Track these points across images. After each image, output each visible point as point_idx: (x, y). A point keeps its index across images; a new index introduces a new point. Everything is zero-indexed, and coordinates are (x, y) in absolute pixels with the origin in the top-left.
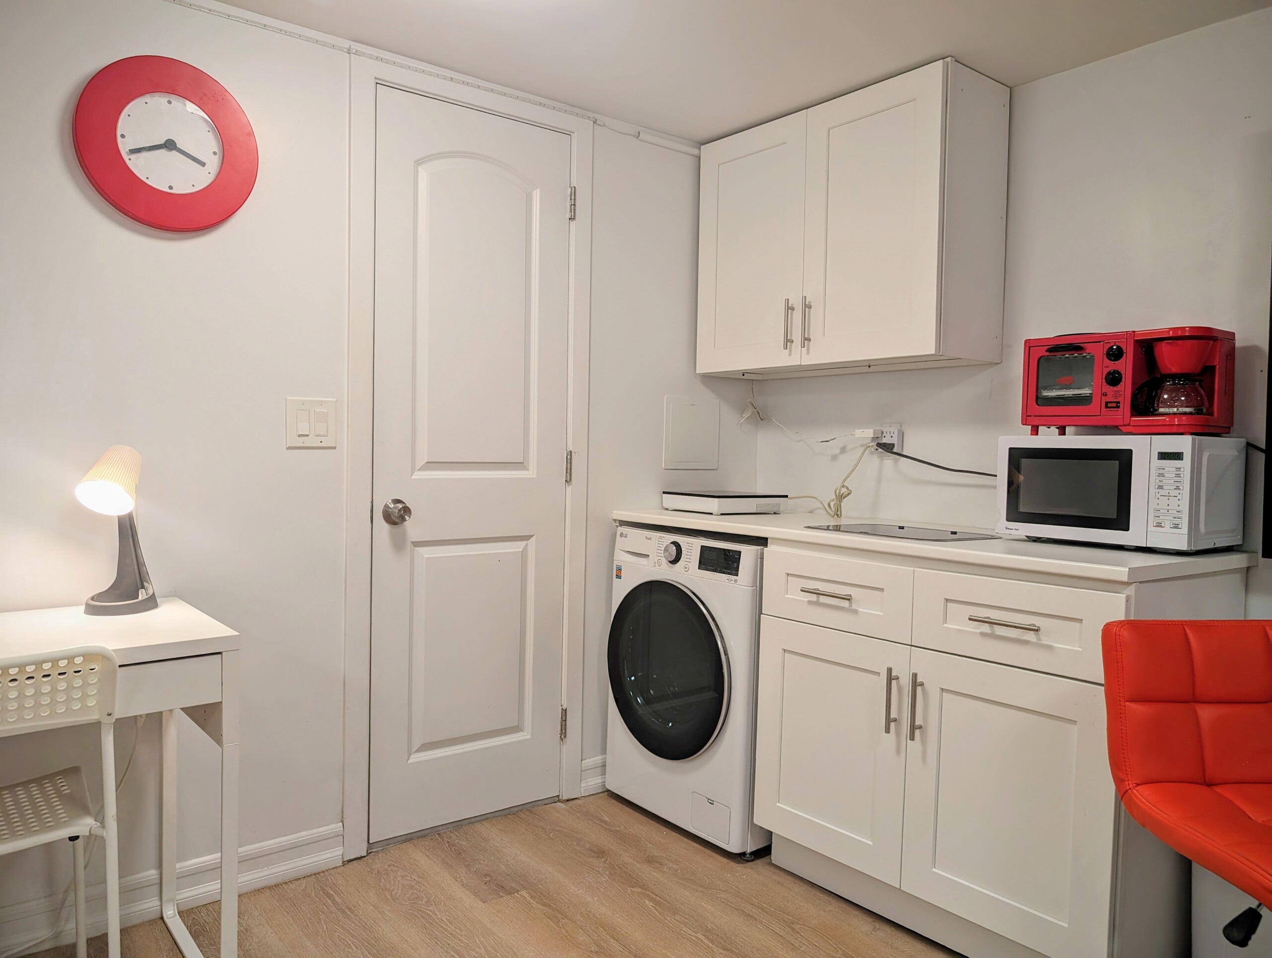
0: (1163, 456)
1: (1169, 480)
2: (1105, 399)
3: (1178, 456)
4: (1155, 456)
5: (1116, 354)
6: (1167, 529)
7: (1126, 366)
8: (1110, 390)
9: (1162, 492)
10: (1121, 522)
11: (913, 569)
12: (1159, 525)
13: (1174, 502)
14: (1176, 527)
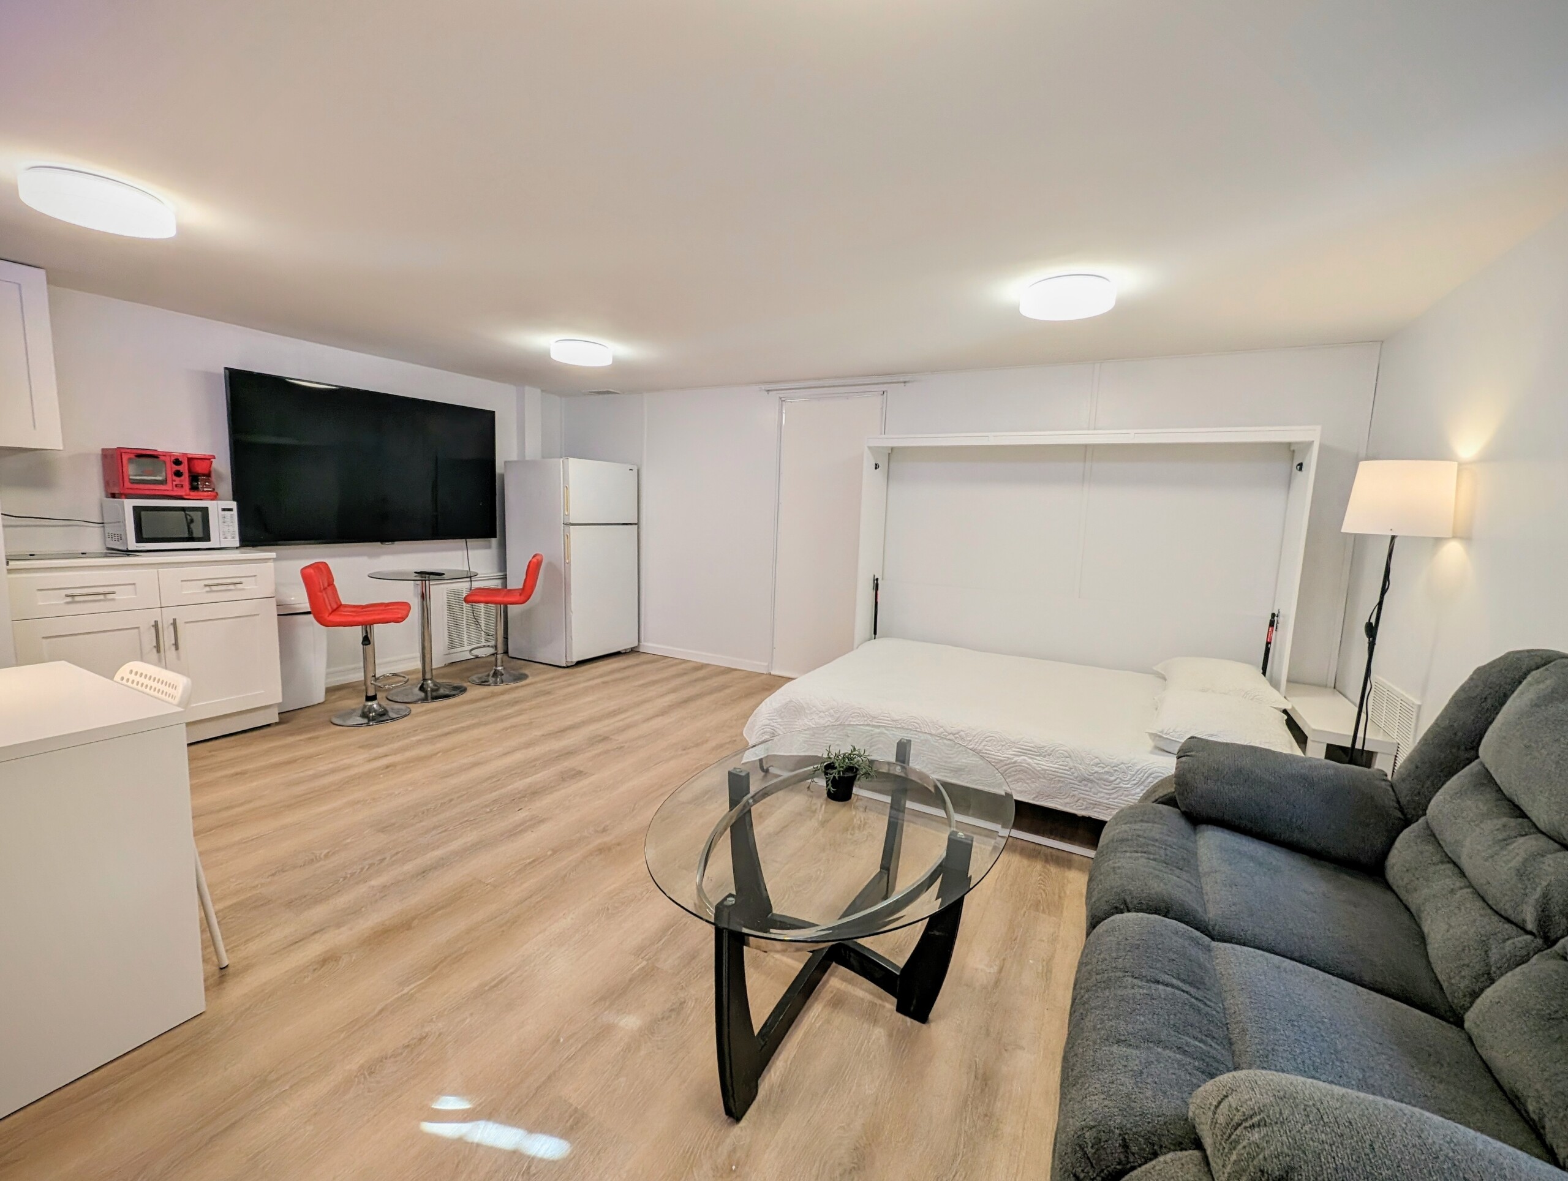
0: (224, 510)
1: (228, 520)
2: (174, 483)
3: (231, 510)
4: (220, 510)
5: (177, 462)
6: (229, 539)
7: (183, 468)
8: (177, 479)
9: (225, 524)
10: (207, 538)
11: (156, 570)
12: (225, 538)
13: (231, 529)
14: (233, 538)
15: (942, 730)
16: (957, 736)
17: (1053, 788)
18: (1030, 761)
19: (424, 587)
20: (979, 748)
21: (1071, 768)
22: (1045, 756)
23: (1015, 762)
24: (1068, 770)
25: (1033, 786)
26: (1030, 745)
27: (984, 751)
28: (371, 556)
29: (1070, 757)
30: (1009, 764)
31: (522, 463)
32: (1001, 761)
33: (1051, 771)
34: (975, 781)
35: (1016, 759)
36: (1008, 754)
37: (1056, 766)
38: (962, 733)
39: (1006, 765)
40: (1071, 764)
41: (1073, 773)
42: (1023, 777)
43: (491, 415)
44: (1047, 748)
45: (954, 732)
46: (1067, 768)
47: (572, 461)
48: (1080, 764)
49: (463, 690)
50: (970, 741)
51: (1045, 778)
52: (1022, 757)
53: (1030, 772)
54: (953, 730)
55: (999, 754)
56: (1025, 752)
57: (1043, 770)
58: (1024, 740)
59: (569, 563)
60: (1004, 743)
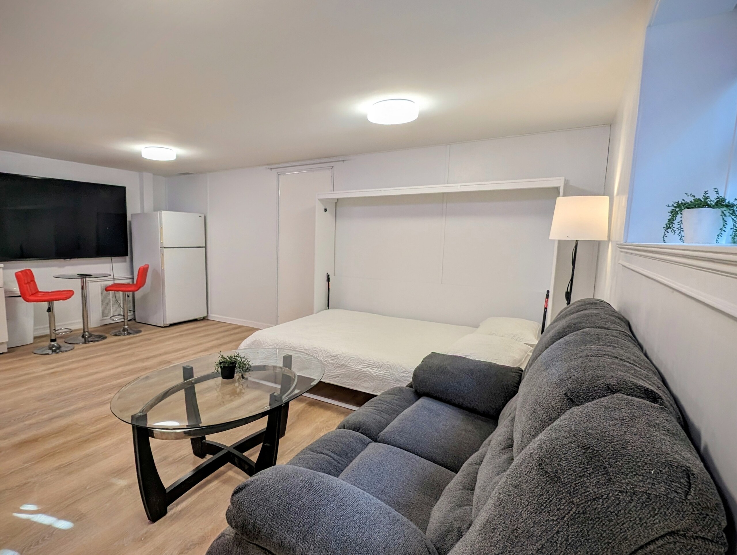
15: (329, 354)
17: (382, 385)
18: (371, 370)
19: (82, 282)
20: (346, 364)
21: (391, 374)
22: (378, 368)
23: (362, 372)
25: (372, 384)
26: (373, 362)
28: (60, 266)
29: (391, 368)
30: (361, 372)
31: (143, 215)
32: (357, 371)
33: (381, 376)
34: (344, 383)
35: (364, 369)
36: (360, 367)
38: (338, 356)
39: (358, 373)
40: (391, 372)
41: (392, 377)
42: (367, 379)
43: (124, 189)
44: (379, 364)
46: (389, 374)
47: (164, 213)
48: (396, 372)
49: (105, 338)
51: (377, 380)
53: (370, 377)
54: (334, 354)
56: (369, 366)
57: (377, 375)
58: (369, 359)
59: (164, 269)
60: (359, 361)
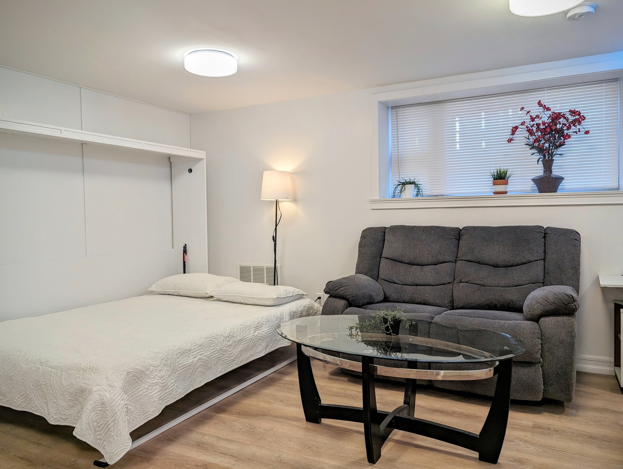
16: (230, 336)
24: (270, 329)
27: (244, 338)
36: (251, 333)
37: (267, 329)
38: (231, 333)
39: (253, 340)
40: (270, 325)
44: (261, 322)
45: (229, 335)
50: (236, 336)
52: (257, 332)
53: (261, 338)
55: (249, 336)
58: (253, 322)
60: (248, 329)
